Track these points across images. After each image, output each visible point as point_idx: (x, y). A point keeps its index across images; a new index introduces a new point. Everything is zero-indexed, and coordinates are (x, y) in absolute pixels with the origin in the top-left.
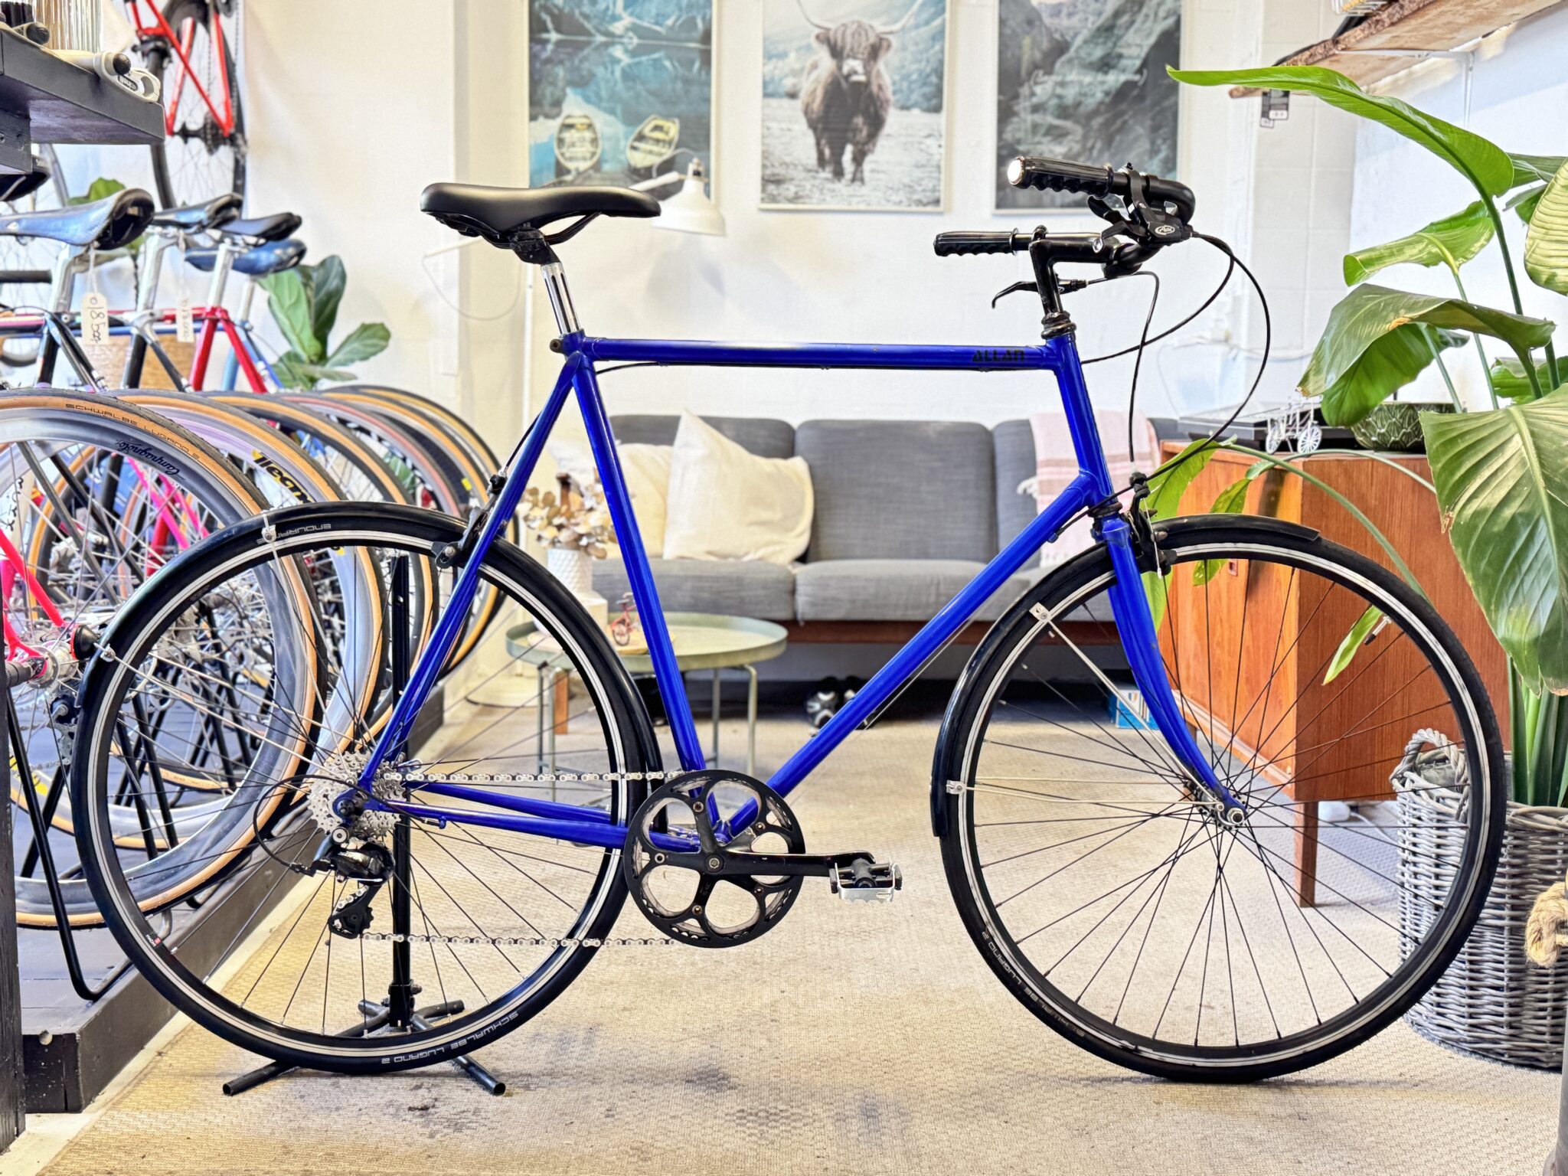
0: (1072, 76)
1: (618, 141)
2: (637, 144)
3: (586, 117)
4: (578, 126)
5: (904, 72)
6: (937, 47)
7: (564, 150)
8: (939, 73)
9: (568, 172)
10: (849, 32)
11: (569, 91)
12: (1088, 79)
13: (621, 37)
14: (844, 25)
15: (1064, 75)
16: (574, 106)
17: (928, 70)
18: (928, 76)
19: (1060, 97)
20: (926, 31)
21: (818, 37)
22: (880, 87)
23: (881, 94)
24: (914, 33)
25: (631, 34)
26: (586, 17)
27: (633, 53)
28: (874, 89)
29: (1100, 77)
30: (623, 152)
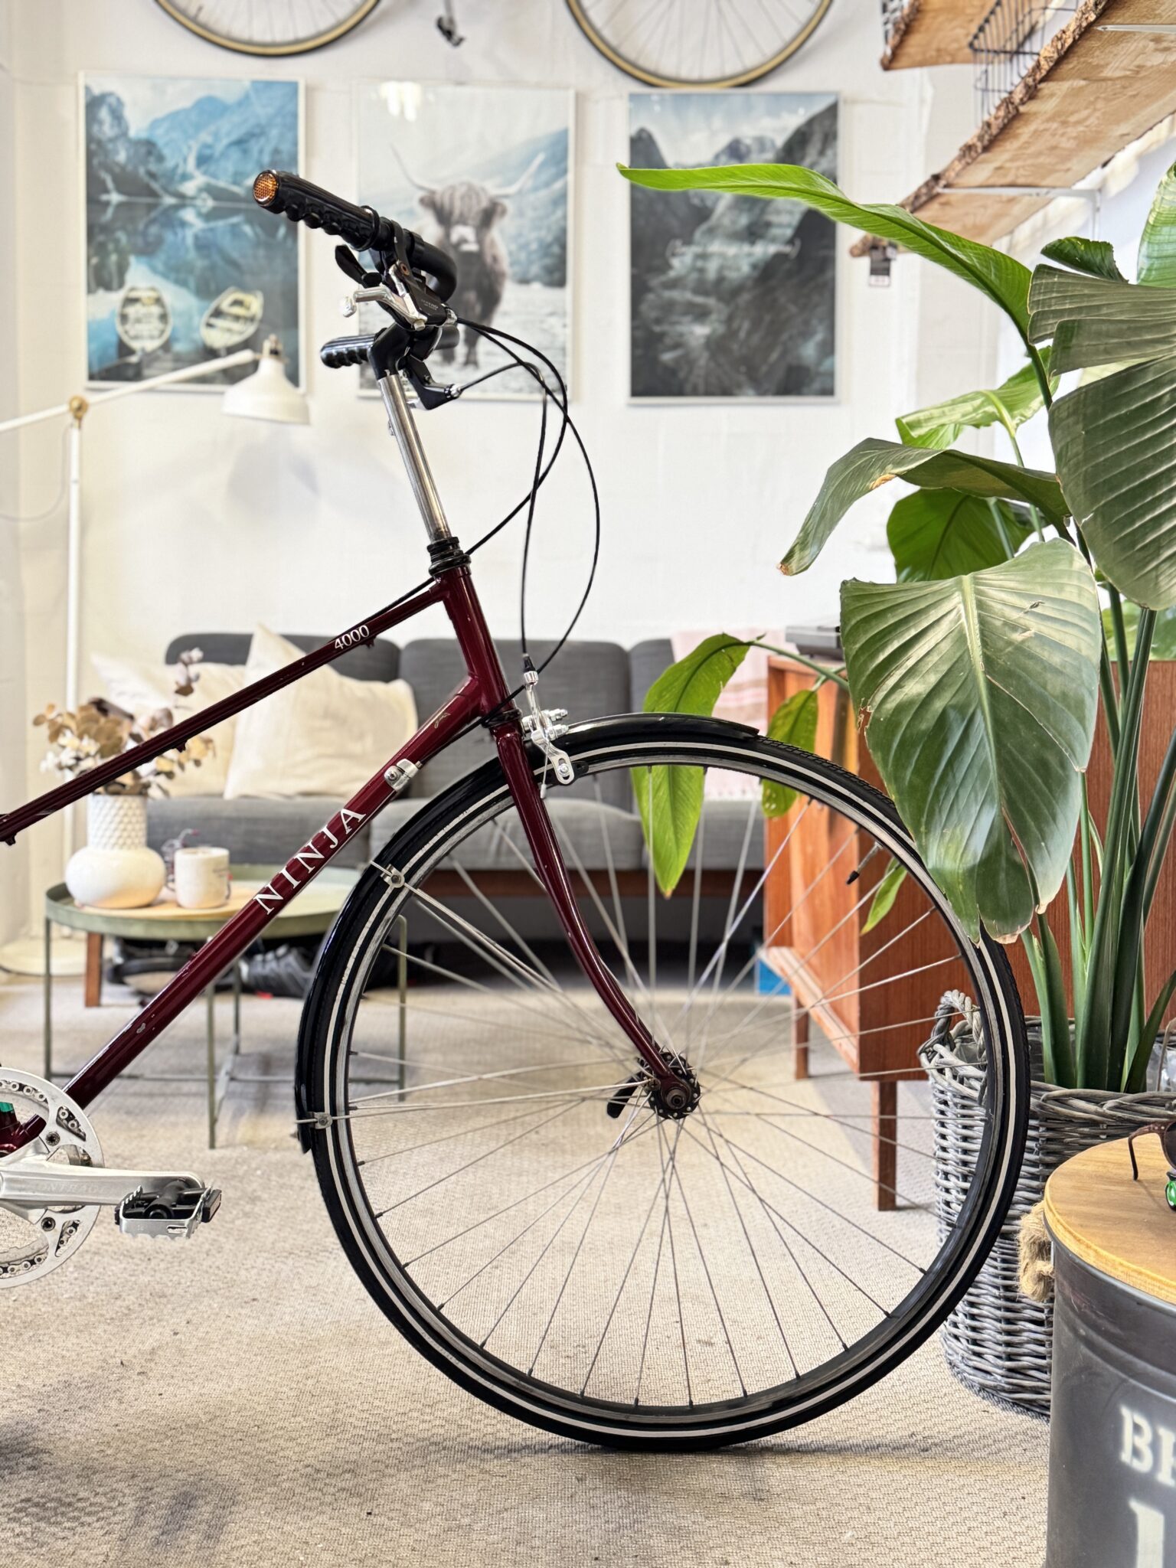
0: (716, 247)
1: (191, 318)
2: (213, 321)
3: (153, 289)
4: (145, 300)
5: (522, 241)
6: (559, 213)
7: (128, 327)
8: (561, 241)
9: (131, 352)
10: (458, 195)
11: (132, 259)
12: (732, 250)
13: (193, 198)
14: (453, 188)
15: (705, 246)
16: (139, 277)
17: (549, 238)
18: (549, 245)
19: (702, 271)
20: (544, 194)
21: (422, 201)
22: (495, 259)
23: (497, 268)
24: (532, 197)
25: (205, 195)
26: (152, 175)
27: (209, 216)
28: (489, 260)
29: (746, 248)
30: (198, 329)
